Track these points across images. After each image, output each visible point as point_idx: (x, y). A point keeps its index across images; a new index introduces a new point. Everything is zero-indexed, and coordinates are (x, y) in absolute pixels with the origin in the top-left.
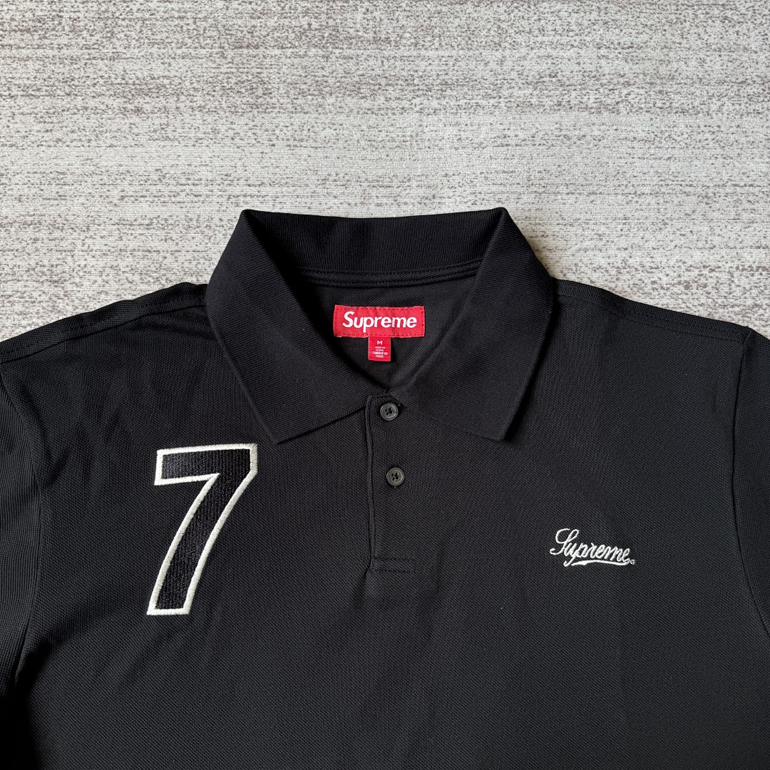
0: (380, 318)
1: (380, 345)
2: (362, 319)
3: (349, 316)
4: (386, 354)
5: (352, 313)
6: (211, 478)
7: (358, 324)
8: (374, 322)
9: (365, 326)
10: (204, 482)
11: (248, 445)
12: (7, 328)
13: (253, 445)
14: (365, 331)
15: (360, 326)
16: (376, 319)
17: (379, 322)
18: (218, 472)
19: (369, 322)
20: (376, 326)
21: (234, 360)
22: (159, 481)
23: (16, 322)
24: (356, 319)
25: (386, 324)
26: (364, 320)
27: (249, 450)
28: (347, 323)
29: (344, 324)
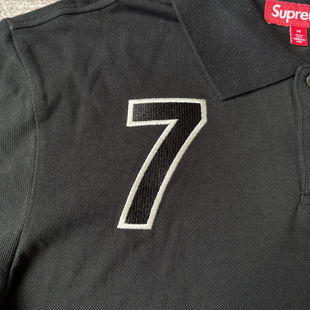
0: (300, 12)
1: (299, 33)
2: (286, 12)
3: (277, 8)
4: (304, 40)
5: (279, 6)
6: (171, 123)
7: (283, 15)
8: (295, 15)
9: (288, 17)
10: (166, 126)
11: (200, 100)
12: (19, 10)
13: (203, 100)
14: (287, 21)
15: (284, 17)
16: (297, 13)
17: (299, 15)
18: (177, 118)
19: (291, 15)
20: (296, 18)
21: (190, 33)
22: (130, 123)
23: (26, 6)
24: (281, 11)
25: (304, 17)
26: (287, 13)
27: (200, 104)
28: (275, 13)
29: (272, 14)
